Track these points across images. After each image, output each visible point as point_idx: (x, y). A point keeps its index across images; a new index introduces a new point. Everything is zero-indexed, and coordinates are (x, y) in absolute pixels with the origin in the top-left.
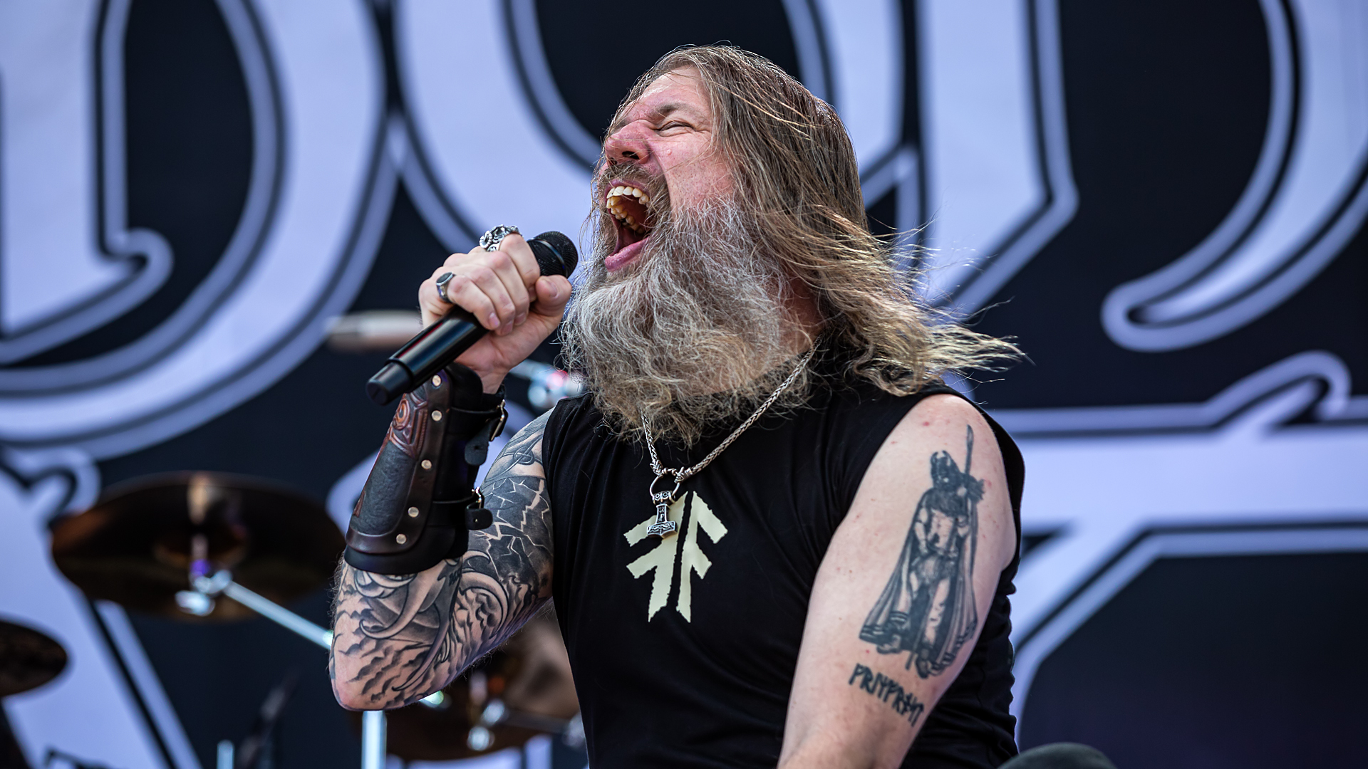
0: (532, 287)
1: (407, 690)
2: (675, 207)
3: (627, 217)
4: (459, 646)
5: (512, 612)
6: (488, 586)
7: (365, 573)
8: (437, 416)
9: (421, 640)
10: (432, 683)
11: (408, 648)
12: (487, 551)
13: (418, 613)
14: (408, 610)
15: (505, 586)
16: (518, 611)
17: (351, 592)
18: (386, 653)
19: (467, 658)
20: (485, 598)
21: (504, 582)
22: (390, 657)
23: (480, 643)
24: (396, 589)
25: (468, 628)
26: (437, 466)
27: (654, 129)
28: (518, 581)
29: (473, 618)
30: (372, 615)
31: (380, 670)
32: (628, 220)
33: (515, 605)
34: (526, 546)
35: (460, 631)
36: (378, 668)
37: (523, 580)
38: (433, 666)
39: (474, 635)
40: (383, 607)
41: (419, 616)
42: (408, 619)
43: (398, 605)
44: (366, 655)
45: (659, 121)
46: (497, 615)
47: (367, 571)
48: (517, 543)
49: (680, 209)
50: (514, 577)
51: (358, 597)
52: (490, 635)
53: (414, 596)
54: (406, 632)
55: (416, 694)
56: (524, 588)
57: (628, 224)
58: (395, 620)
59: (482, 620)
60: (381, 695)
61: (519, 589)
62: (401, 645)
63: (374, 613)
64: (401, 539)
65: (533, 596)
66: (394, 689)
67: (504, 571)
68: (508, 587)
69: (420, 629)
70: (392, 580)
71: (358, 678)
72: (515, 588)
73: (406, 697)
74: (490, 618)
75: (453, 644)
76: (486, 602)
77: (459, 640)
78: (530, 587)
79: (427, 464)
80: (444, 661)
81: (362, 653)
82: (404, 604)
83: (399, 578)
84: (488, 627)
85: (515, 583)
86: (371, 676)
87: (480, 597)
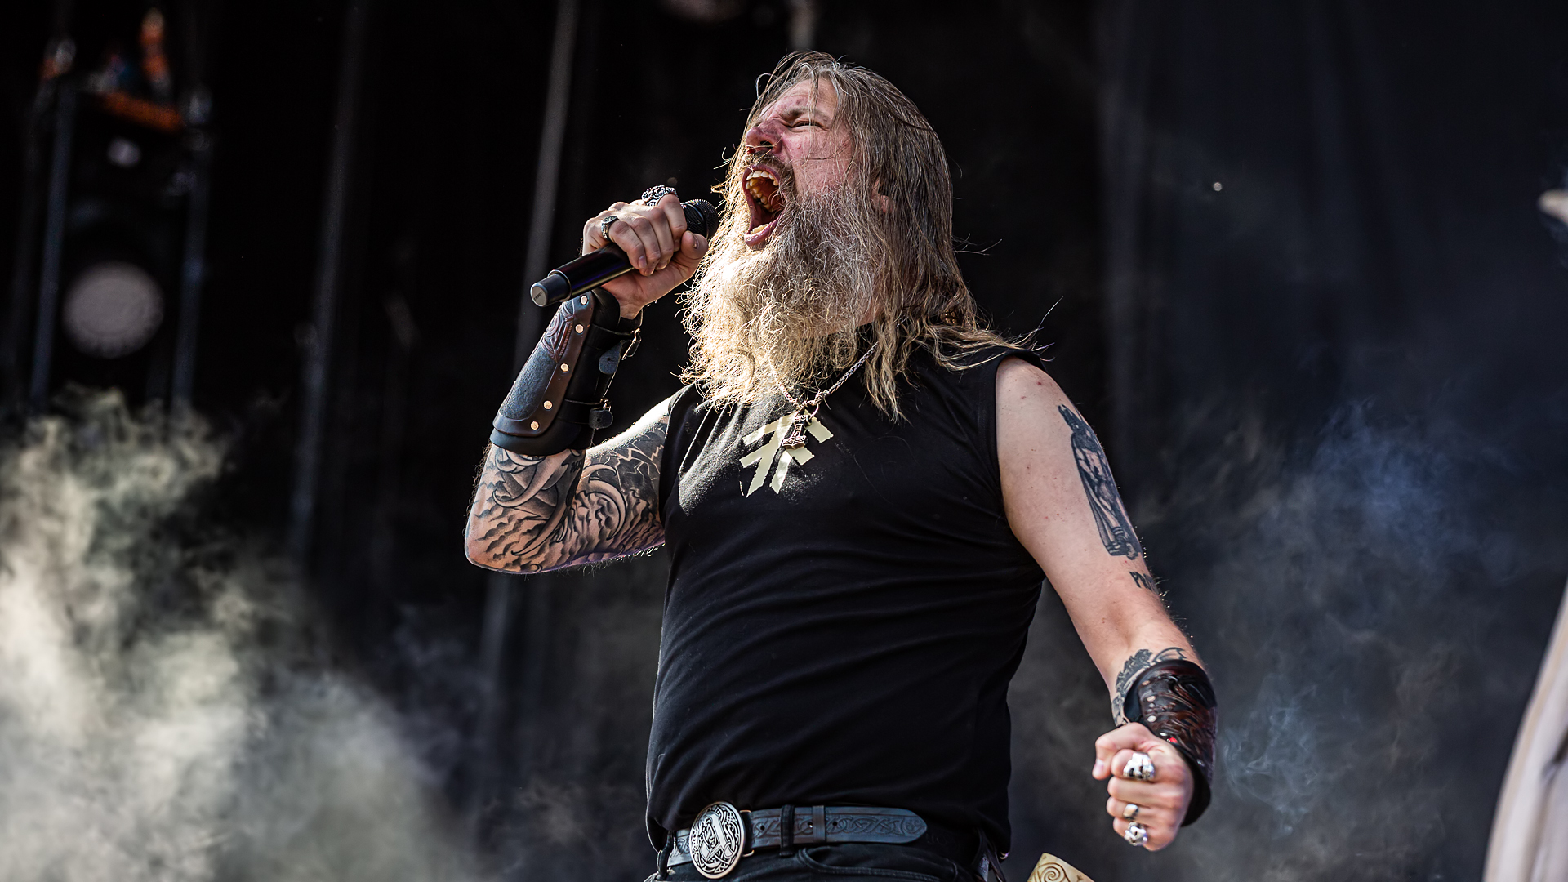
0: (678, 239)
1: (524, 557)
2: (801, 192)
3: (762, 197)
4: (575, 534)
5: (629, 521)
6: (610, 493)
7: (504, 450)
8: (580, 329)
9: (539, 514)
10: (545, 557)
11: (528, 518)
12: (616, 467)
13: (541, 490)
14: (533, 486)
15: (625, 497)
16: (635, 524)
17: (493, 467)
18: (510, 520)
19: (581, 548)
20: (605, 502)
21: (625, 493)
22: (513, 524)
23: (597, 541)
24: (526, 467)
25: (586, 523)
26: (574, 370)
27: (788, 126)
28: (638, 496)
29: (592, 516)
30: (503, 487)
31: (503, 534)
32: (763, 200)
33: (632, 515)
34: (651, 472)
35: (579, 524)
36: (502, 532)
37: (643, 496)
38: (549, 542)
39: (591, 530)
40: (514, 481)
41: (541, 493)
42: (532, 494)
43: (526, 481)
44: (494, 519)
45: (792, 120)
46: (615, 519)
47: (505, 449)
48: (644, 468)
49: (806, 193)
50: (635, 492)
51: (497, 471)
52: (607, 536)
53: (540, 476)
54: (529, 505)
55: (532, 563)
56: (643, 504)
57: (763, 204)
58: (521, 492)
59: (601, 520)
60: (502, 556)
61: (638, 503)
62: (523, 515)
63: (505, 485)
64: (534, 425)
65: (650, 514)
66: (513, 553)
67: (626, 484)
68: (628, 498)
69: (540, 504)
70: (525, 459)
71: (484, 538)
72: (634, 501)
73: (523, 563)
74: (608, 520)
75: (570, 531)
76: (606, 506)
77: (576, 530)
78: (648, 504)
79: (565, 368)
80: (558, 542)
81: (491, 517)
82: (531, 482)
83: (531, 458)
84: (605, 528)
85: (634, 496)
86: (495, 538)
87: (602, 500)
